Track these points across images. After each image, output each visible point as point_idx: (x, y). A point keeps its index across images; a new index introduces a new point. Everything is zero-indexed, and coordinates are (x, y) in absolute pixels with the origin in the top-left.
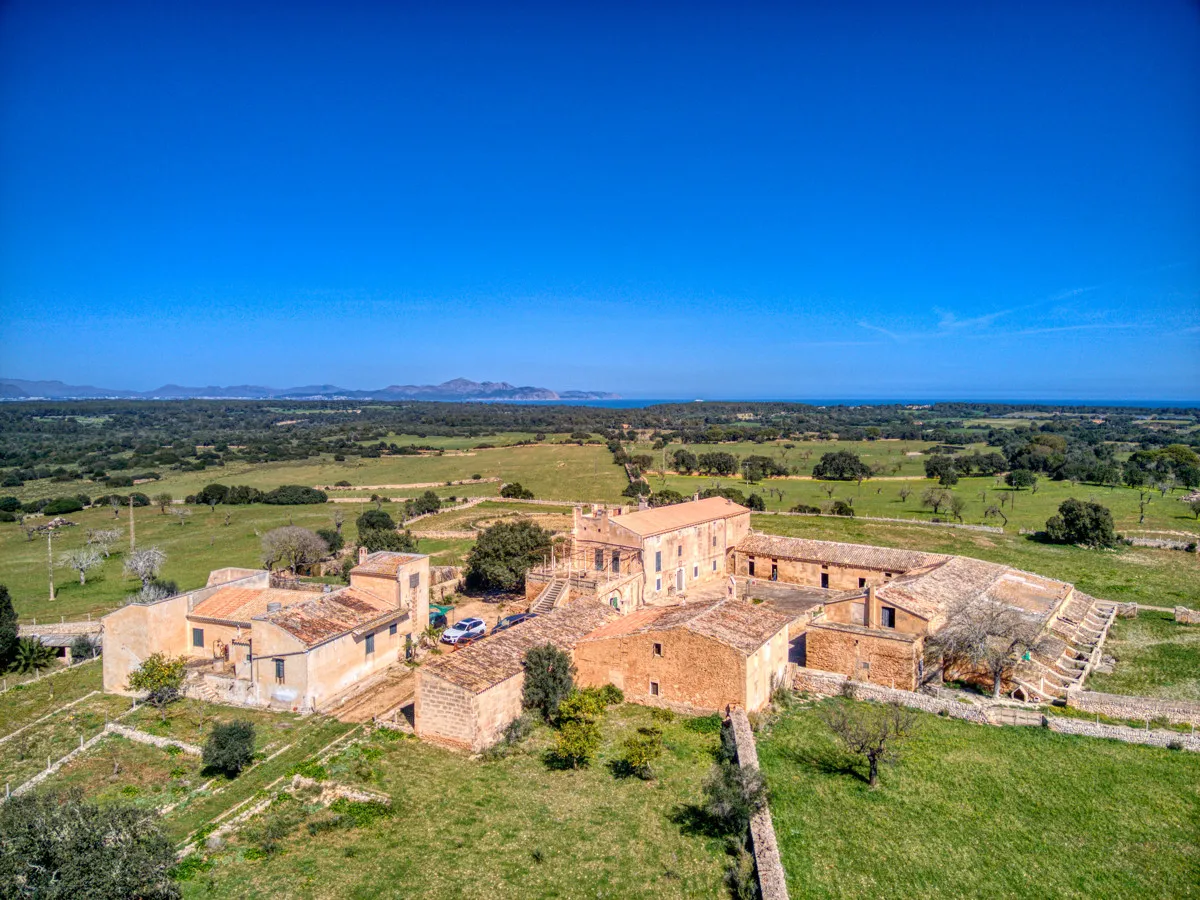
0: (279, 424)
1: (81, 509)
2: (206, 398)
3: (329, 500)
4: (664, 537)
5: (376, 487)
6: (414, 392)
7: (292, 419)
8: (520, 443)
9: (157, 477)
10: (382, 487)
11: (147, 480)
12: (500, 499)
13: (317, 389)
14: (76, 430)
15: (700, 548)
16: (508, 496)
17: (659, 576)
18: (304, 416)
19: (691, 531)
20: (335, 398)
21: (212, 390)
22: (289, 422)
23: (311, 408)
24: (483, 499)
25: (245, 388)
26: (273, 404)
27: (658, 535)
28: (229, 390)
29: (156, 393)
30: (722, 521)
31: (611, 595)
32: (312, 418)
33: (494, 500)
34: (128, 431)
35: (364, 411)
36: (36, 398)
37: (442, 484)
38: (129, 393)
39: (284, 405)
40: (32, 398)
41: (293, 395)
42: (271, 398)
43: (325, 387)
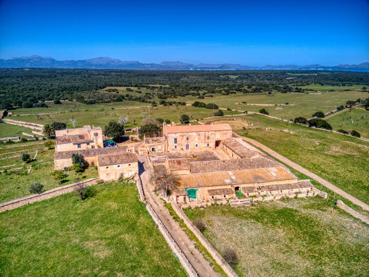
0: (287, 79)
2: (278, 69)
6: (348, 67)
7: (292, 77)
12: (259, 113)
13: (312, 66)
14: (228, 79)
15: (199, 139)
17: (176, 144)
18: (297, 76)
19: (195, 134)
20: (319, 69)
21: (280, 66)
23: (301, 73)
24: (253, 113)
25: (290, 66)
26: (289, 71)
27: (176, 133)
28: (285, 66)
29: (264, 67)
30: (214, 132)
31: (152, 147)
32: (298, 77)
33: (257, 113)
34: (241, 80)
35: (318, 75)
36: (233, 69)
38: (257, 67)
39: (293, 72)
40: (232, 69)
41: (304, 68)
42: (297, 69)
43: (317, 65)
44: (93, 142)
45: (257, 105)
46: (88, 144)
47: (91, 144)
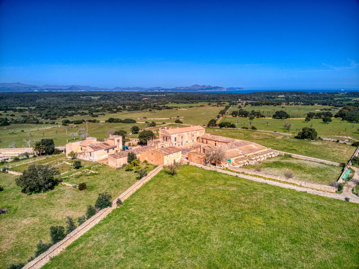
0: (143, 99)
1: (82, 123)
2: (127, 91)
3: (136, 122)
4: (177, 134)
5: (153, 119)
6: (183, 89)
7: (147, 98)
8: (201, 106)
9: (104, 115)
10: (154, 119)
11: (101, 116)
12: (175, 123)
13: (156, 88)
14: (91, 100)
15: (188, 137)
16: (176, 123)
17: (176, 142)
18: (150, 97)
19: (186, 133)
20: (161, 91)
21: (129, 89)
22: (146, 99)
23: (153, 94)
24: (171, 123)
25: (137, 88)
26: (142, 93)
27: (175, 134)
28: (133, 88)
29: (114, 89)
30: (196, 131)
31: (162, 146)
32: (152, 97)
33: (173, 123)
34: (104, 101)
35: (166, 95)
36: (83, 91)
37: (169, 118)
38: (107, 89)
39: (146, 93)
40: (82, 91)
41: (150, 90)
42: (144, 91)
43: (158, 88)
44: (116, 147)
45: (156, 119)
46: (113, 149)
47: (116, 149)
